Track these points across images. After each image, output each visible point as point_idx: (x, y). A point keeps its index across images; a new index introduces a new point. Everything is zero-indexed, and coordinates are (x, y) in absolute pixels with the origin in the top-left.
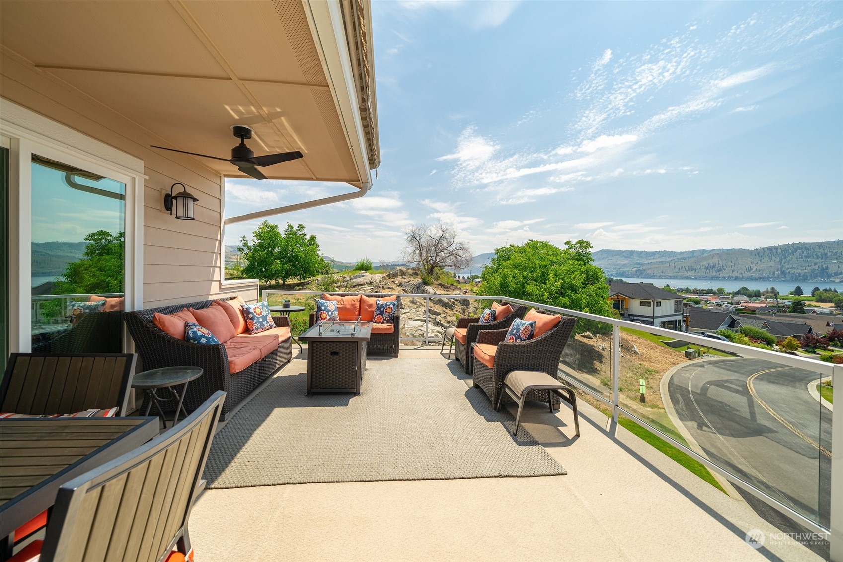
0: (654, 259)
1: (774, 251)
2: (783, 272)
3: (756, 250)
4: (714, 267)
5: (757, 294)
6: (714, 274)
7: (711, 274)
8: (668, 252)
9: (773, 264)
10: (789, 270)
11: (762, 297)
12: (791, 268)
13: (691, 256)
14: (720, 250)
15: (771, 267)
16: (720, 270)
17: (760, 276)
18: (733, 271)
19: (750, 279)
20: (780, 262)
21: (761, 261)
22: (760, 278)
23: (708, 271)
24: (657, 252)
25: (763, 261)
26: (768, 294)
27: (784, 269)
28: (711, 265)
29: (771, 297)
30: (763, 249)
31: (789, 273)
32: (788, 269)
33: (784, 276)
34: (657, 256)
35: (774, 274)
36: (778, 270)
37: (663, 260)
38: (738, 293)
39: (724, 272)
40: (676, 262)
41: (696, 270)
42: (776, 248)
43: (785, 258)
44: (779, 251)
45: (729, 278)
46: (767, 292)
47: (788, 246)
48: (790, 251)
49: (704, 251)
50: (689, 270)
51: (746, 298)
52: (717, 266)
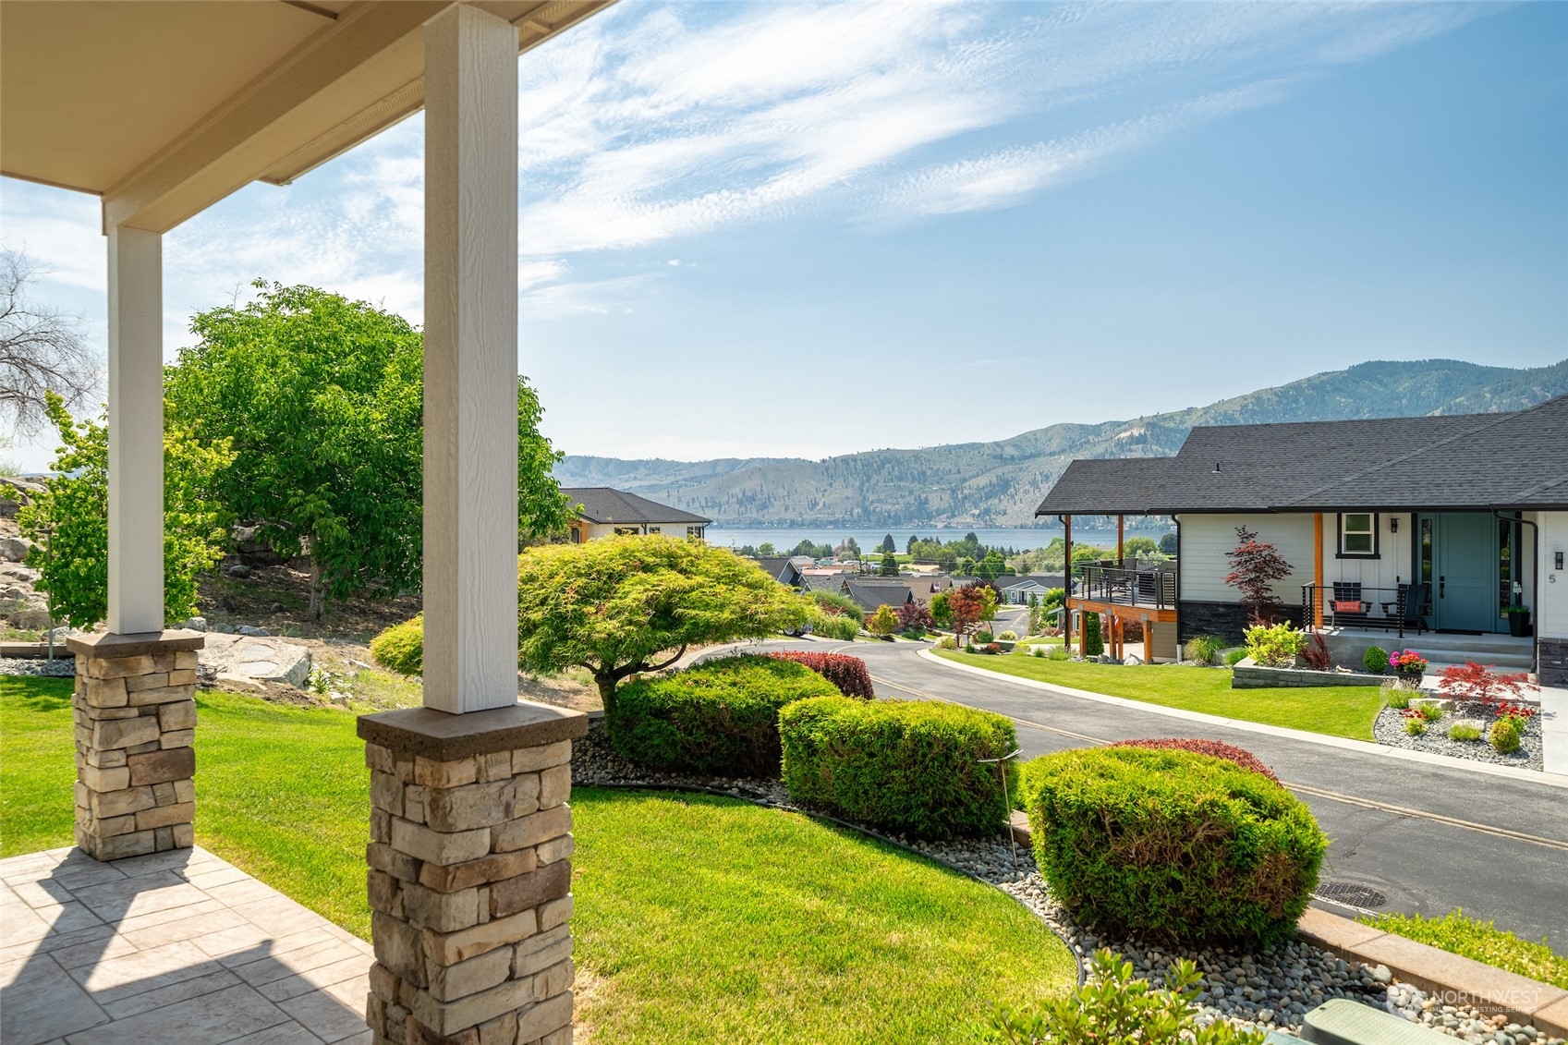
0: (635, 479)
1: (852, 464)
2: (865, 510)
3: (824, 461)
4: (753, 499)
5: (828, 553)
6: (755, 515)
7: (748, 515)
8: (665, 461)
9: (849, 492)
10: (875, 505)
11: (835, 559)
12: (878, 501)
13: (709, 472)
14: (762, 460)
15: (847, 498)
16: (764, 507)
17: (831, 519)
18: (787, 509)
19: (815, 524)
20: (861, 488)
21: (831, 485)
22: (831, 523)
23: (743, 509)
24: (641, 461)
25: (834, 485)
26: (844, 553)
27: (867, 503)
28: (748, 494)
29: (850, 558)
30: (835, 459)
31: (874, 510)
32: (872, 502)
33: (868, 518)
34: (643, 471)
35: (852, 514)
36: (858, 506)
37: (654, 482)
38: (796, 553)
39: (771, 510)
40: (680, 486)
41: (720, 506)
42: (854, 458)
43: (868, 480)
44: (859, 466)
45: (780, 524)
46: (843, 549)
47: (871, 454)
48: (875, 465)
49: (734, 463)
50: (707, 507)
51: (810, 561)
52: (759, 496)
